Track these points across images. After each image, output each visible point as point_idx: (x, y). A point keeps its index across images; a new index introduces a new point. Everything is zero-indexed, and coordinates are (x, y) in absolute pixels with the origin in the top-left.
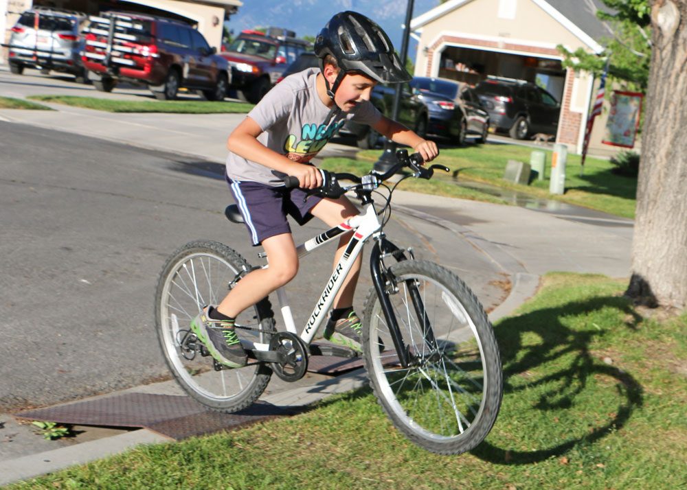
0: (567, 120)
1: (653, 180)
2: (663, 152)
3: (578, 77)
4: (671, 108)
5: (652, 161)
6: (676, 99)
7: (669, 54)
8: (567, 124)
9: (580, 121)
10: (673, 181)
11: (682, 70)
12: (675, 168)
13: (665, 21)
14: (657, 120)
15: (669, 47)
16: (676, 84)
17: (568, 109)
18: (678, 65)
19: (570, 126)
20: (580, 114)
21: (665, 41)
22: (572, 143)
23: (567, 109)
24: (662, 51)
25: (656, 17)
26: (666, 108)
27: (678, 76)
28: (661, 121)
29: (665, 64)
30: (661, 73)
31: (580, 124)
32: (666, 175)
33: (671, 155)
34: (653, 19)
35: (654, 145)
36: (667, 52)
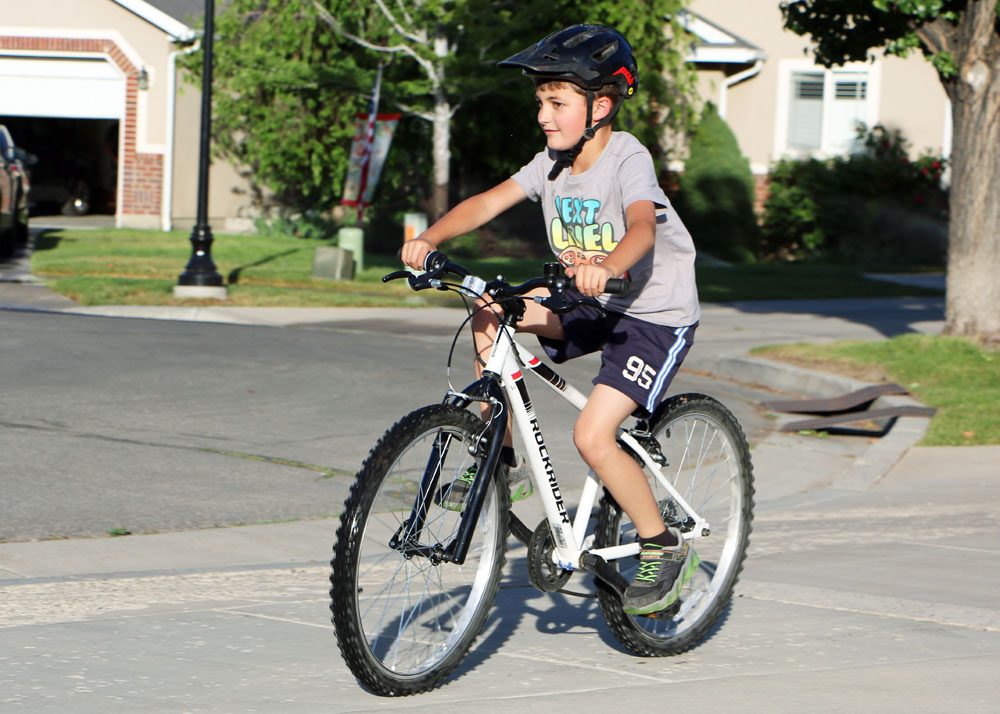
0: (135, 171)
1: (972, 225)
2: (980, 198)
3: (146, 89)
4: (986, 156)
5: (970, 208)
6: (989, 148)
7: (979, 109)
8: (134, 177)
9: (160, 170)
10: (992, 223)
11: (994, 120)
12: (992, 212)
13: (976, 78)
14: (972, 170)
15: (980, 102)
16: (989, 133)
17: (133, 151)
18: (989, 116)
19: (139, 180)
20: (160, 157)
21: (975, 97)
22: (152, 213)
23: (130, 151)
24: (971, 105)
25: (966, 76)
26: (981, 156)
27: (990, 127)
28: (976, 170)
29: (975, 117)
30: (972, 126)
31: (161, 176)
32: (986, 219)
33: (988, 200)
34: (963, 78)
35: (971, 192)
36: (976, 107)
